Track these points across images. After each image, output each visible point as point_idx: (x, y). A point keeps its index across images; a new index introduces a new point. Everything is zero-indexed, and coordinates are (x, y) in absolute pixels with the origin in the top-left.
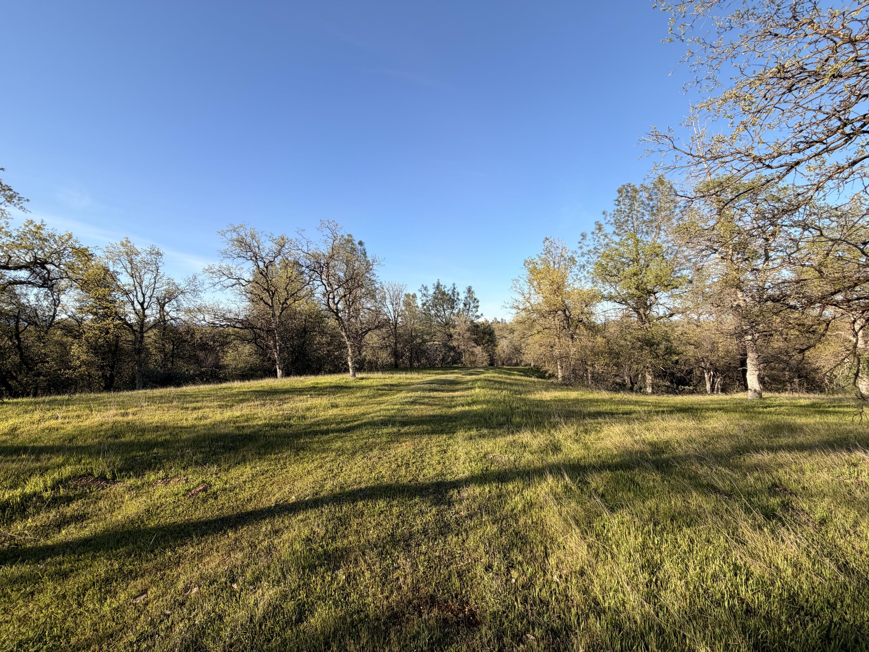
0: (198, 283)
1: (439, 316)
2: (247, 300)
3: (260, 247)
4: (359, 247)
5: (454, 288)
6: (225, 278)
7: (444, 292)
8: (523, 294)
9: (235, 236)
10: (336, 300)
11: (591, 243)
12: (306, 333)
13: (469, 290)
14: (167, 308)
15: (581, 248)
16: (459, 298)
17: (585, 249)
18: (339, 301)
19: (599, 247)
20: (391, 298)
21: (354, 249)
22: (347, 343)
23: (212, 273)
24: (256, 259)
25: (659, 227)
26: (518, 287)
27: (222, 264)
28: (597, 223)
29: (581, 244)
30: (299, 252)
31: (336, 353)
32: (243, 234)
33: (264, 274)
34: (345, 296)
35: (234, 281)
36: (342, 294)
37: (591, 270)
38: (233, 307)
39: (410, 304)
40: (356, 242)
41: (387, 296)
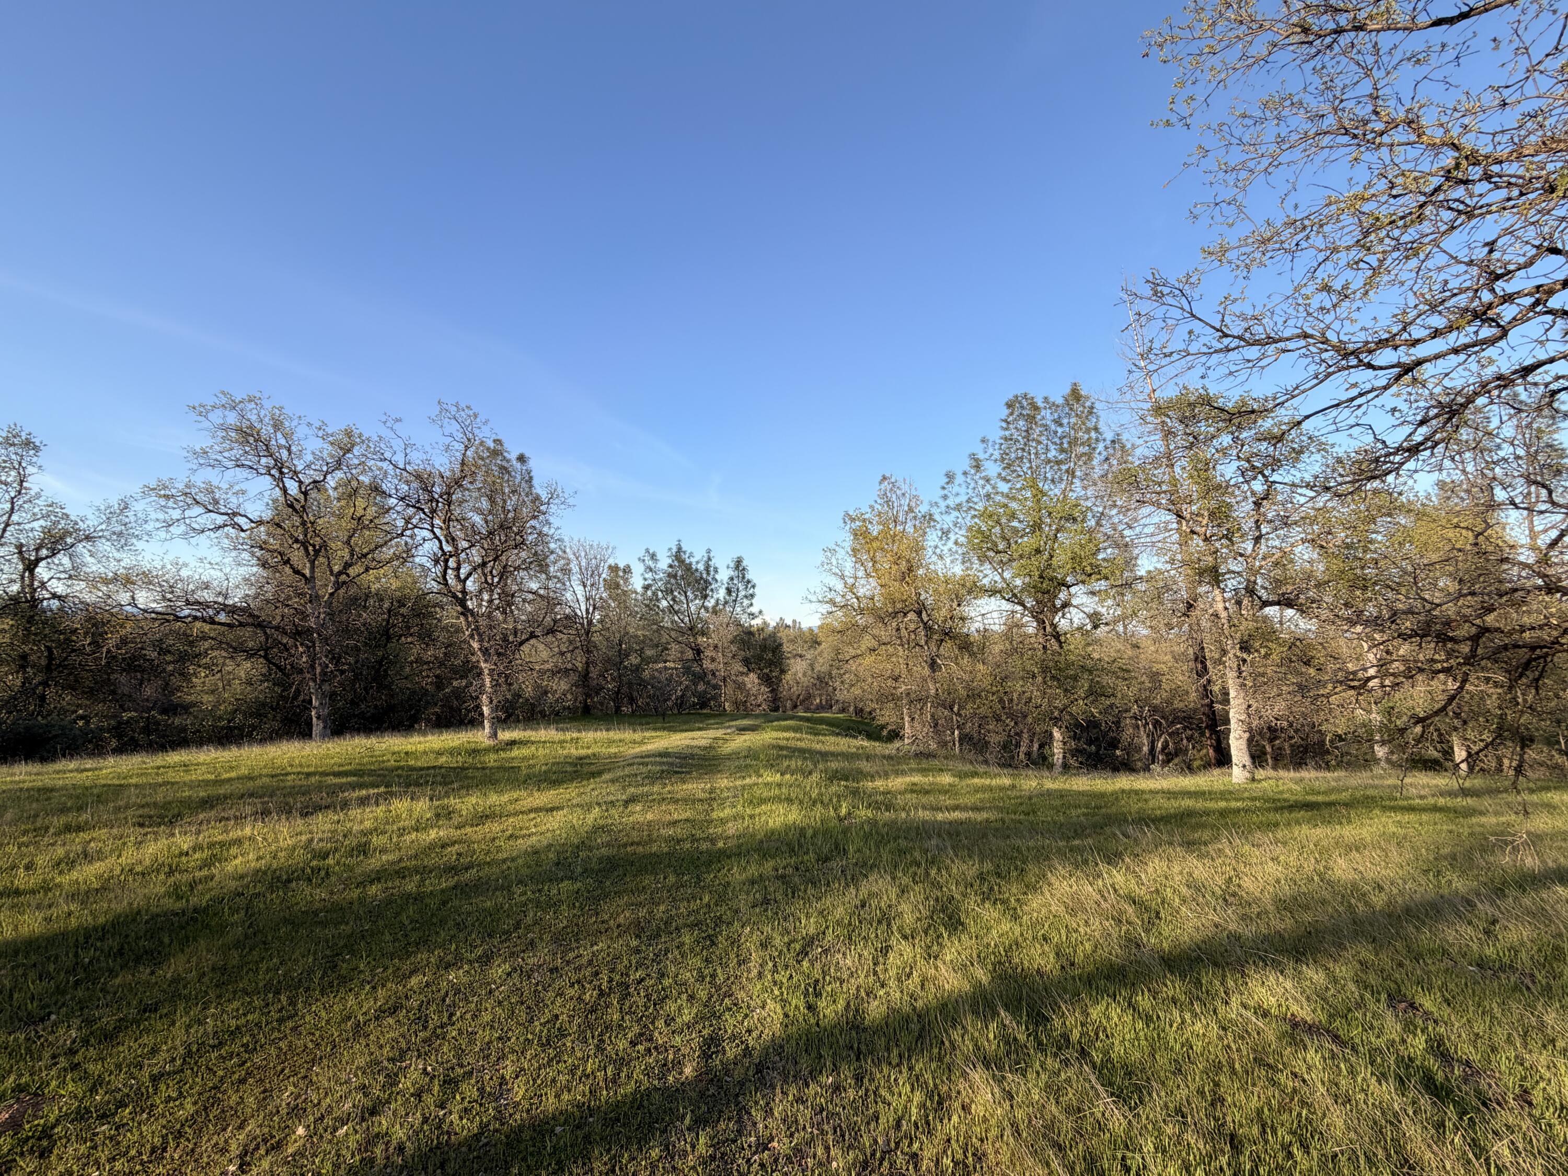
0: (132, 519)
1: (676, 613)
2: (254, 562)
3: (294, 448)
4: (518, 465)
5: (709, 559)
6: (199, 510)
7: (690, 564)
8: (842, 577)
9: (232, 418)
10: (463, 572)
11: (963, 490)
12: (389, 638)
13: (738, 564)
14: (42, 571)
15: (945, 497)
16: (717, 577)
17: (951, 502)
18: (470, 575)
19: (975, 500)
20: (581, 573)
21: (505, 469)
22: (483, 665)
23: (167, 497)
24: (281, 473)
25: (1071, 473)
26: (834, 562)
27: (193, 478)
28: (973, 457)
29: (946, 492)
30: (385, 465)
31: (455, 683)
32: (254, 418)
33: (298, 507)
34: (484, 564)
35: (220, 519)
36: (478, 560)
37: (962, 540)
38: (213, 575)
39: (617, 586)
40: (513, 456)
41: (575, 569)
